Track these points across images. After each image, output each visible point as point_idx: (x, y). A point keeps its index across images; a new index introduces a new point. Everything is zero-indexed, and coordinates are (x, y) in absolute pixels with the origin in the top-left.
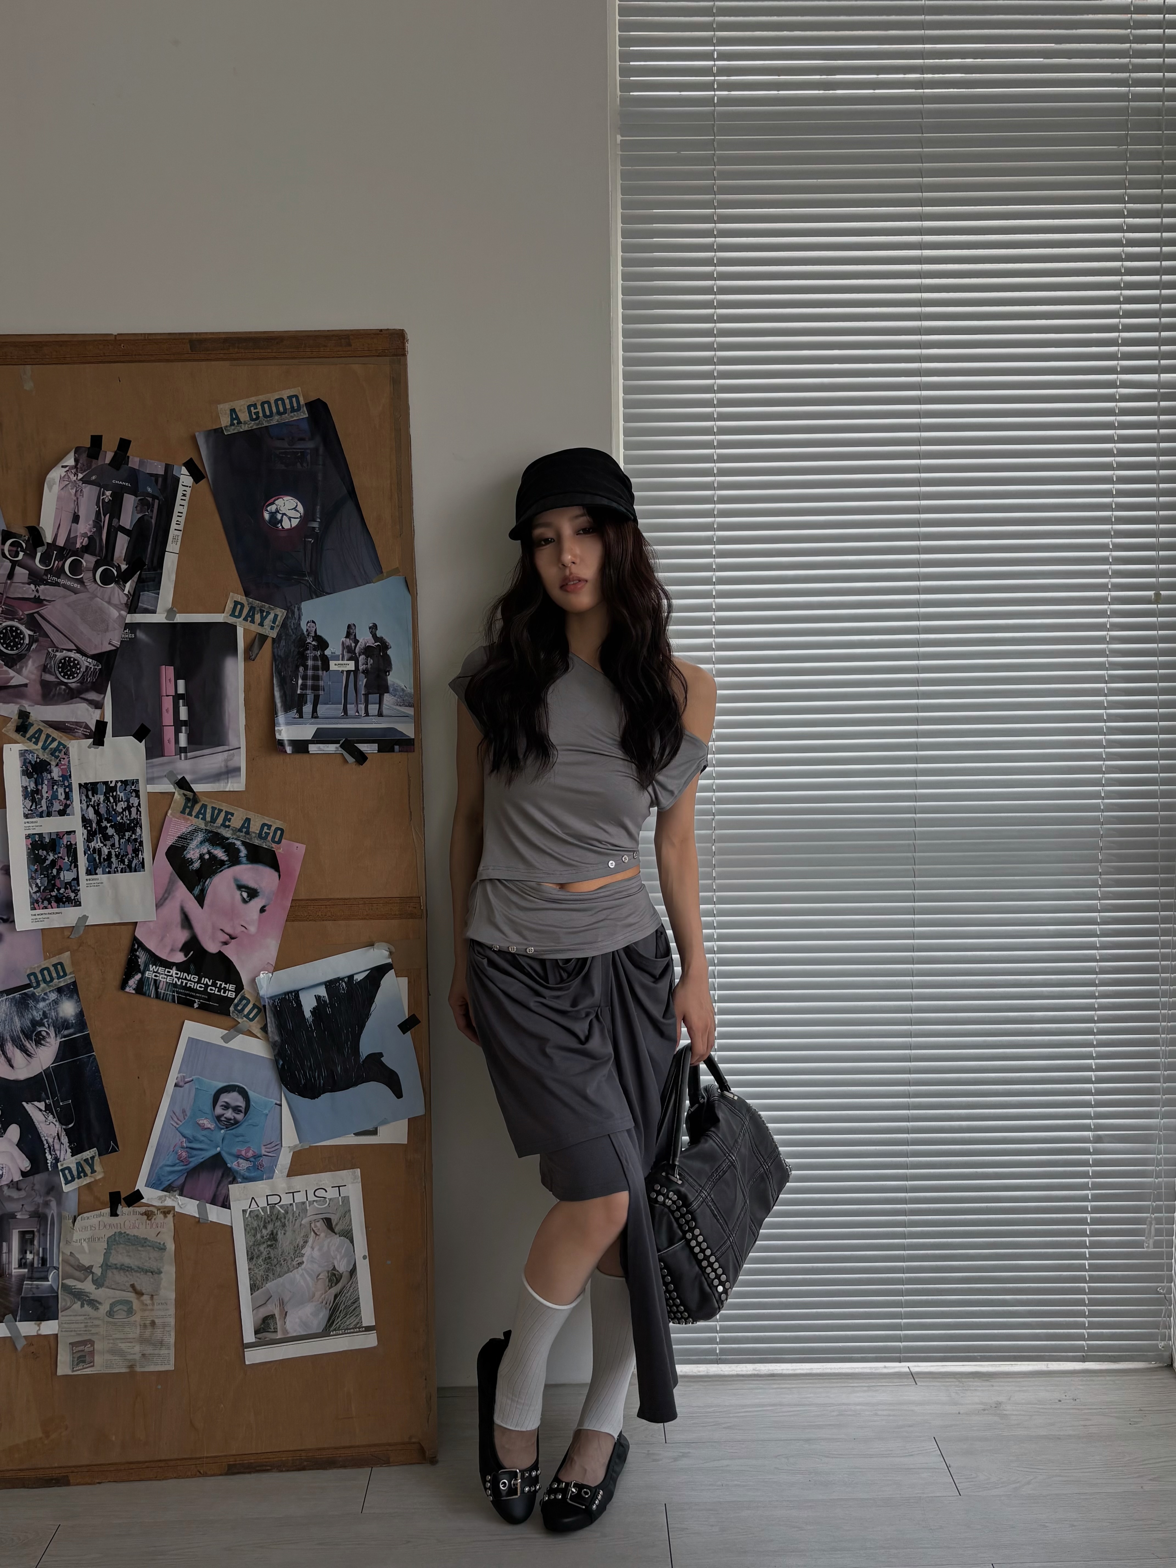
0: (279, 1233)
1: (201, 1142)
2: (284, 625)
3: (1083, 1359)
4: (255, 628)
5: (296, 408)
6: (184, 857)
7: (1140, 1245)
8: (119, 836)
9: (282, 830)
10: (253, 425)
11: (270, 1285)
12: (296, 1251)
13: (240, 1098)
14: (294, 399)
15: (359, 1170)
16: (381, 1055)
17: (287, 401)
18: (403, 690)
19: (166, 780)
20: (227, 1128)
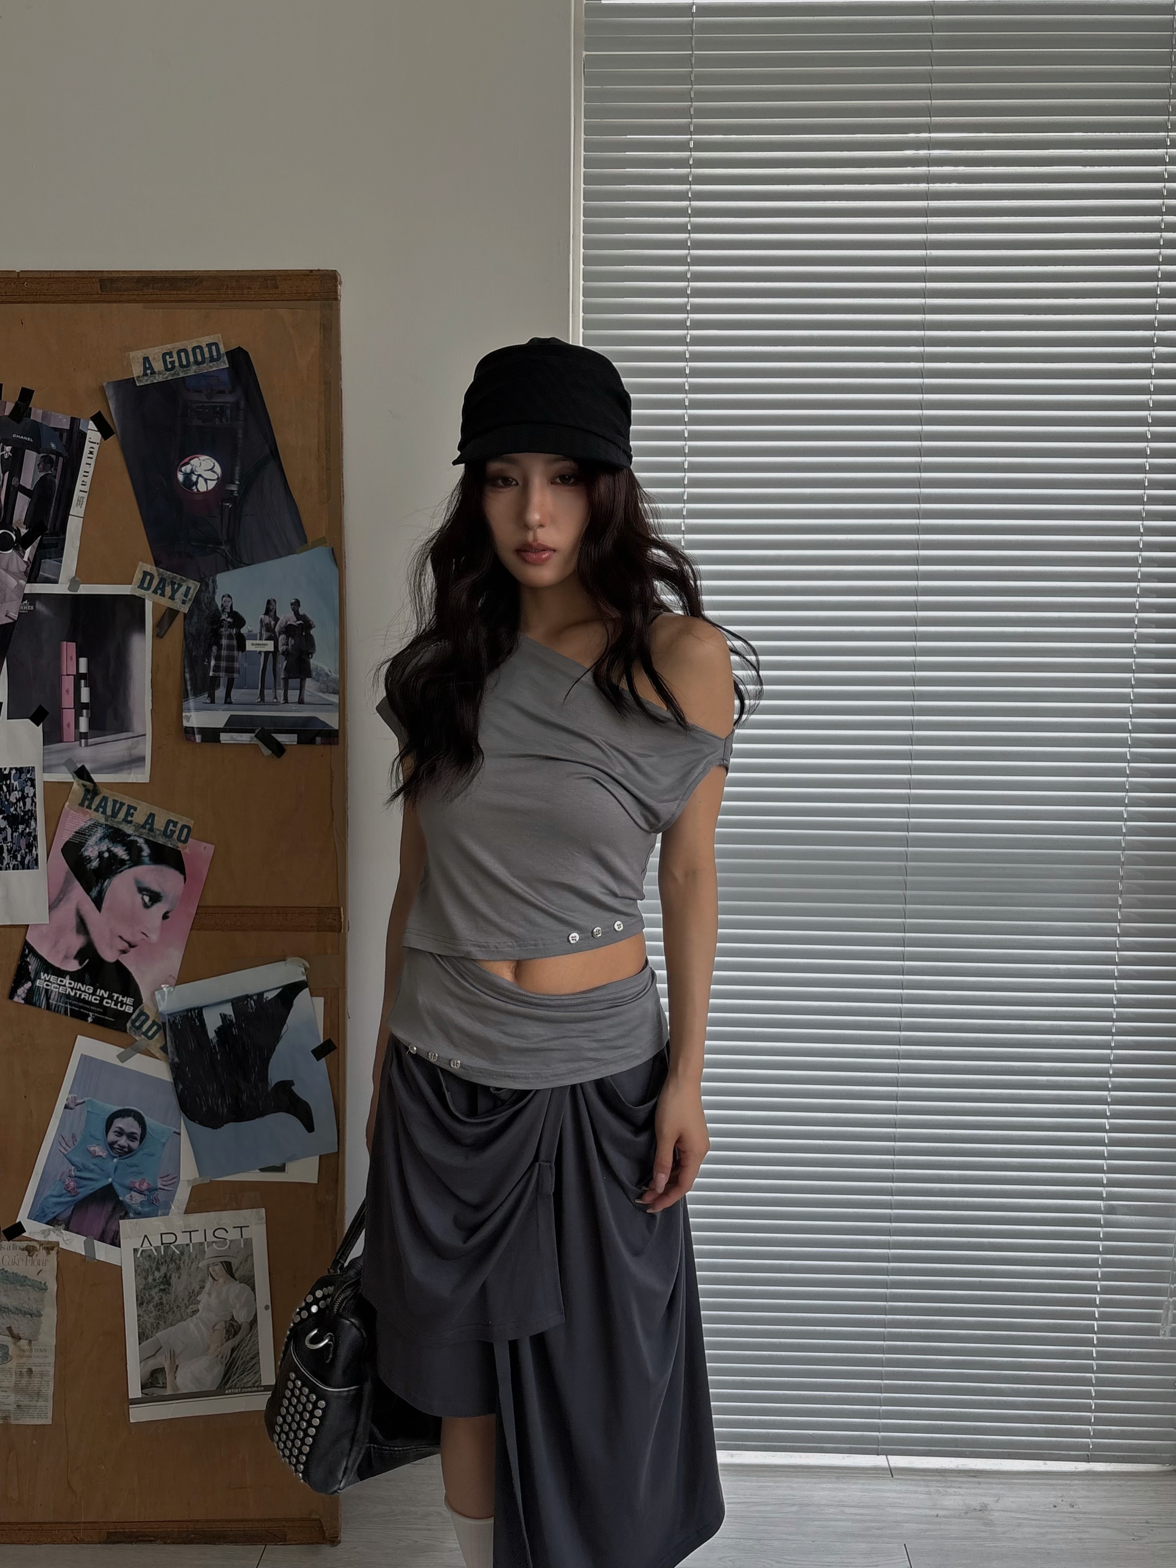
0: (173, 1276)
1: (91, 1171)
2: (197, 600)
3: (1088, 1459)
4: (165, 602)
5: (216, 357)
6: (82, 855)
7: (1154, 1332)
8: (12, 829)
9: (189, 828)
10: (168, 376)
11: (160, 1335)
12: (191, 1297)
13: (136, 1124)
14: (214, 348)
15: (264, 1210)
16: (291, 1083)
17: (206, 350)
18: (327, 675)
19: (64, 768)
20: (120, 1156)
